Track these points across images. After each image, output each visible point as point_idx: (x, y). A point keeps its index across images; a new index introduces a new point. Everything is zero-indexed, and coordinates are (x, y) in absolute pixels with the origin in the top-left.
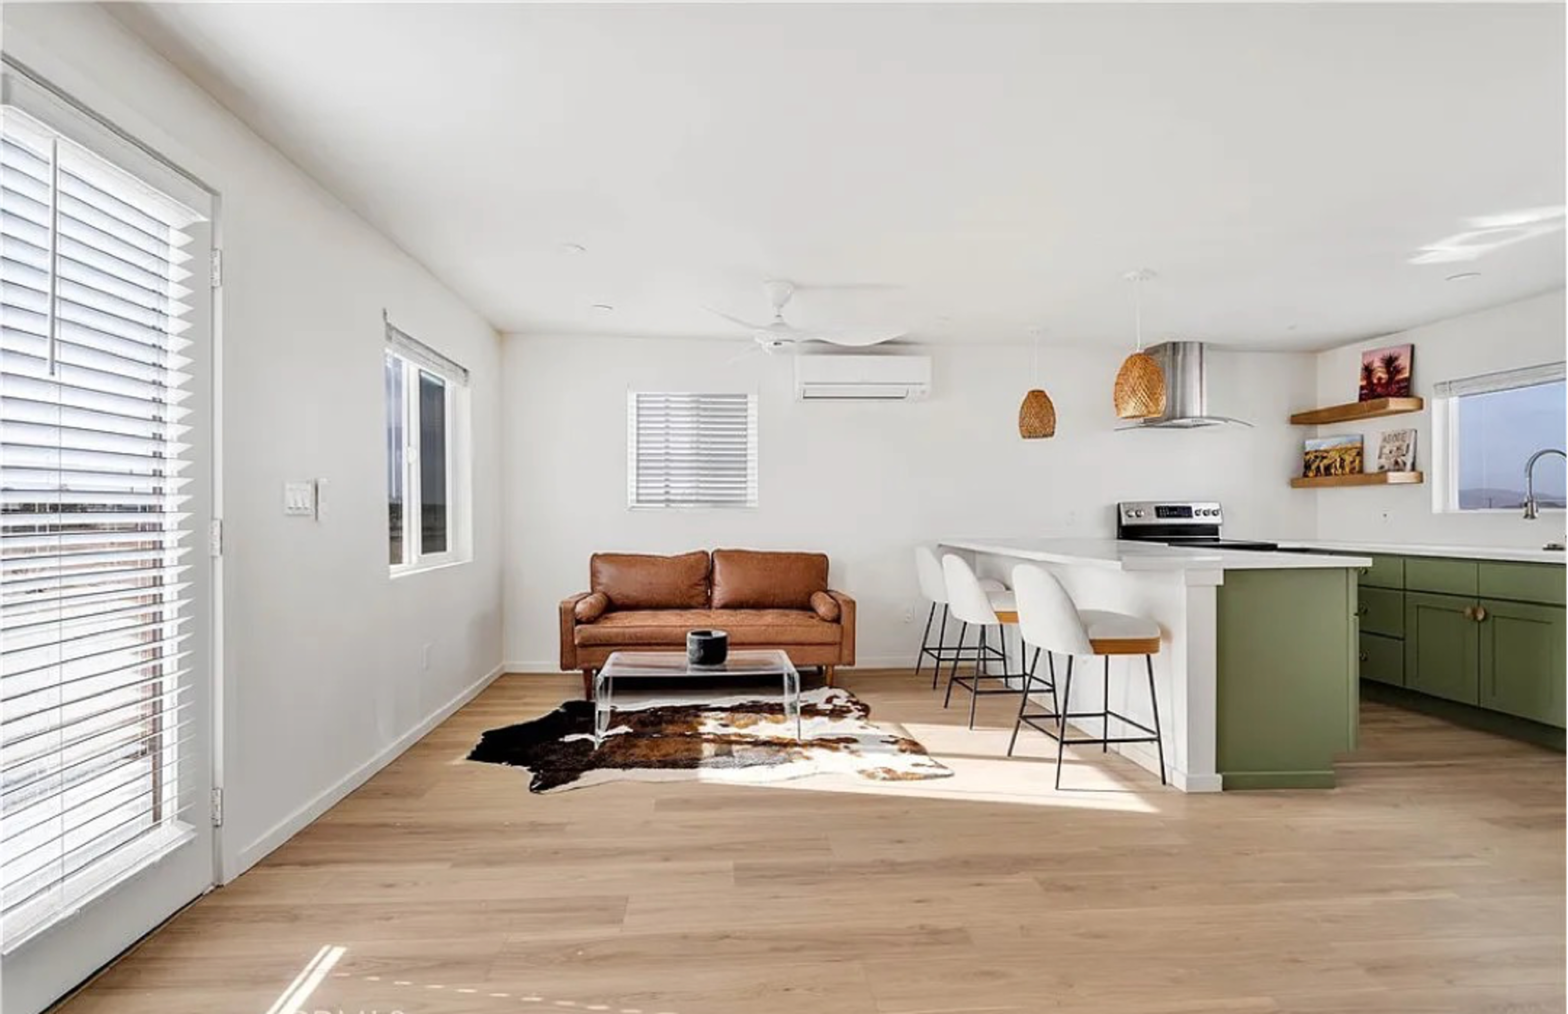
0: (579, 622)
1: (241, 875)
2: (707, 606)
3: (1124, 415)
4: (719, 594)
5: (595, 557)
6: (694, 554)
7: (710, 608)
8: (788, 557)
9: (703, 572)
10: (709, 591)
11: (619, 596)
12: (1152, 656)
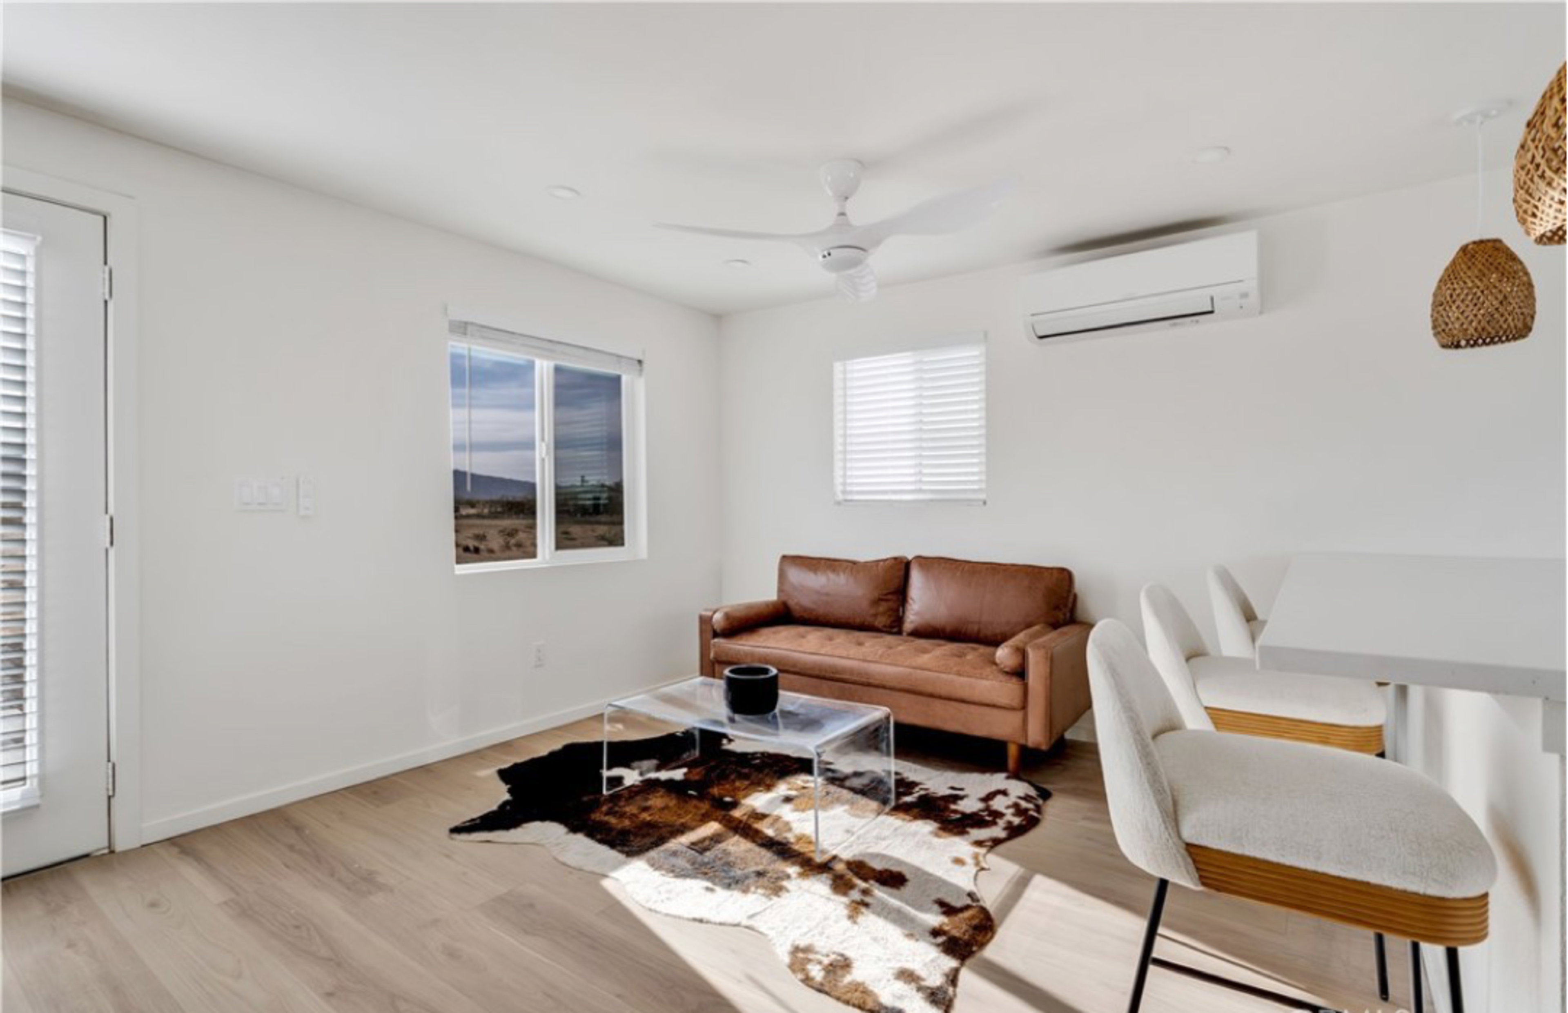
0: (716, 635)
1: (143, 846)
2: (895, 630)
3: (1539, 231)
4: (913, 616)
5: (784, 558)
6: (884, 560)
7: (900, 633)
8: (1005, 570)
9: (896, 583)
10: (901, 609)
11: (797, 607)
12: (1465, 953)
